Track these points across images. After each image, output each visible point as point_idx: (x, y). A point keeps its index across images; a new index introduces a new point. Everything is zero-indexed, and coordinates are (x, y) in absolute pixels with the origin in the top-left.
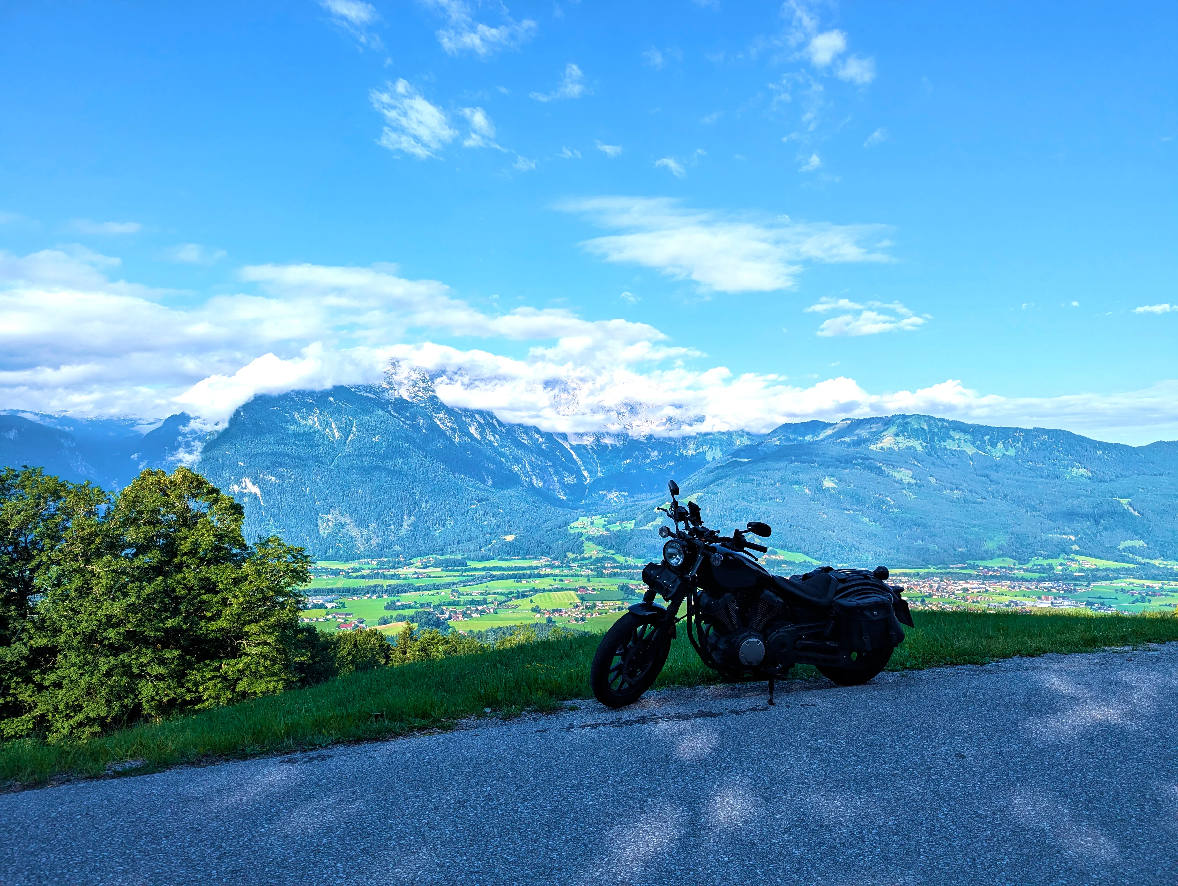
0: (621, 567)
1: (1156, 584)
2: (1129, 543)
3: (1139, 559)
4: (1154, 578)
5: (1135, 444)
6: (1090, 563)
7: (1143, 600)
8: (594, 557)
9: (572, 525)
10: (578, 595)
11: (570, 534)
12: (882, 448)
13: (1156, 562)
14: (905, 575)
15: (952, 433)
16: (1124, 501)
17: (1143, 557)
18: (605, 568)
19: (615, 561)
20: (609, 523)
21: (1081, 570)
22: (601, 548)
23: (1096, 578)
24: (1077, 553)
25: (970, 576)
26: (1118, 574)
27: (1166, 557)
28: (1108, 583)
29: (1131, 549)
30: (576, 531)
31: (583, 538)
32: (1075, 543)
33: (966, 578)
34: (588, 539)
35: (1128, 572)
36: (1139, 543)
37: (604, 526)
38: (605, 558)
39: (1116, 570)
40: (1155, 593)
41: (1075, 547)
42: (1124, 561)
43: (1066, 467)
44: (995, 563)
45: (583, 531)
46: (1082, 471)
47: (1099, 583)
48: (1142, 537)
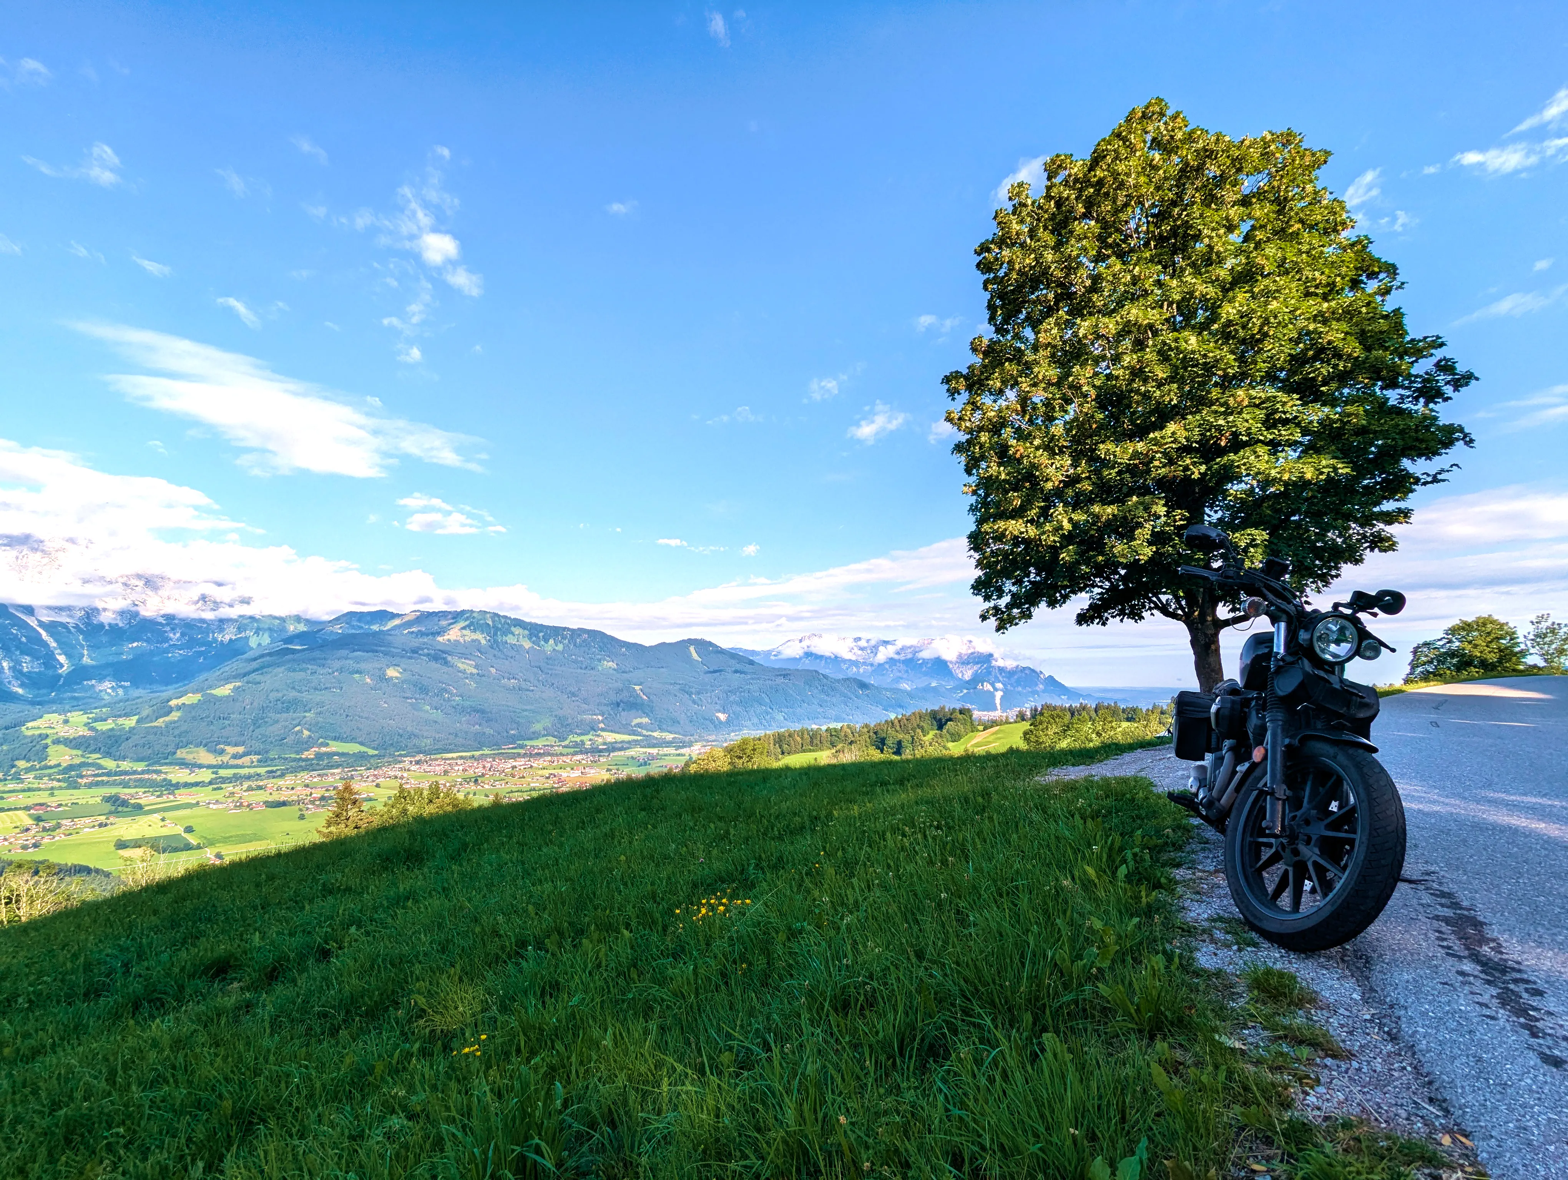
0: (109, 774)
1: (654, 751)
2: (638, 720)
3: (645, 732)
4: (654, 746)
5: (647, 644)
6: (611, 737)
7: (645, 764)
8: (64, 765)
9: (30, 725)
10: (30, 816)
11: (25, 737)
12: (449, 640)
13: (655, 734)
14: (461, 758)
15: (513, 629)
16: (637, 688)
17: (648, 730)
18: (82, 777)
19: (100, 767)
20: (96, 720)
21: (605, 744)
22: (79, 752)
23: (614, 749)
24: (603, 730)
25: (519, 755)
26: (630, 745)
27: (662, 730)
28: (622, 753)
29: (639, 725)
30: (37, 732)
31: (49, 741)
32: (602, 722)
33: (515, 757)
34: (57, 742)
35: (636, 743)
36: (645, 720)
37: (87, 724)
38: (83, 765)
39: (629, 742)
40: (654, 758)
41: (602, 725)
42: (634, 735)
43: (599, 660)
44: (540, 743)
45: (49, 731)
46: (611, 664)
47: (616, 754)
48: (648, 716)
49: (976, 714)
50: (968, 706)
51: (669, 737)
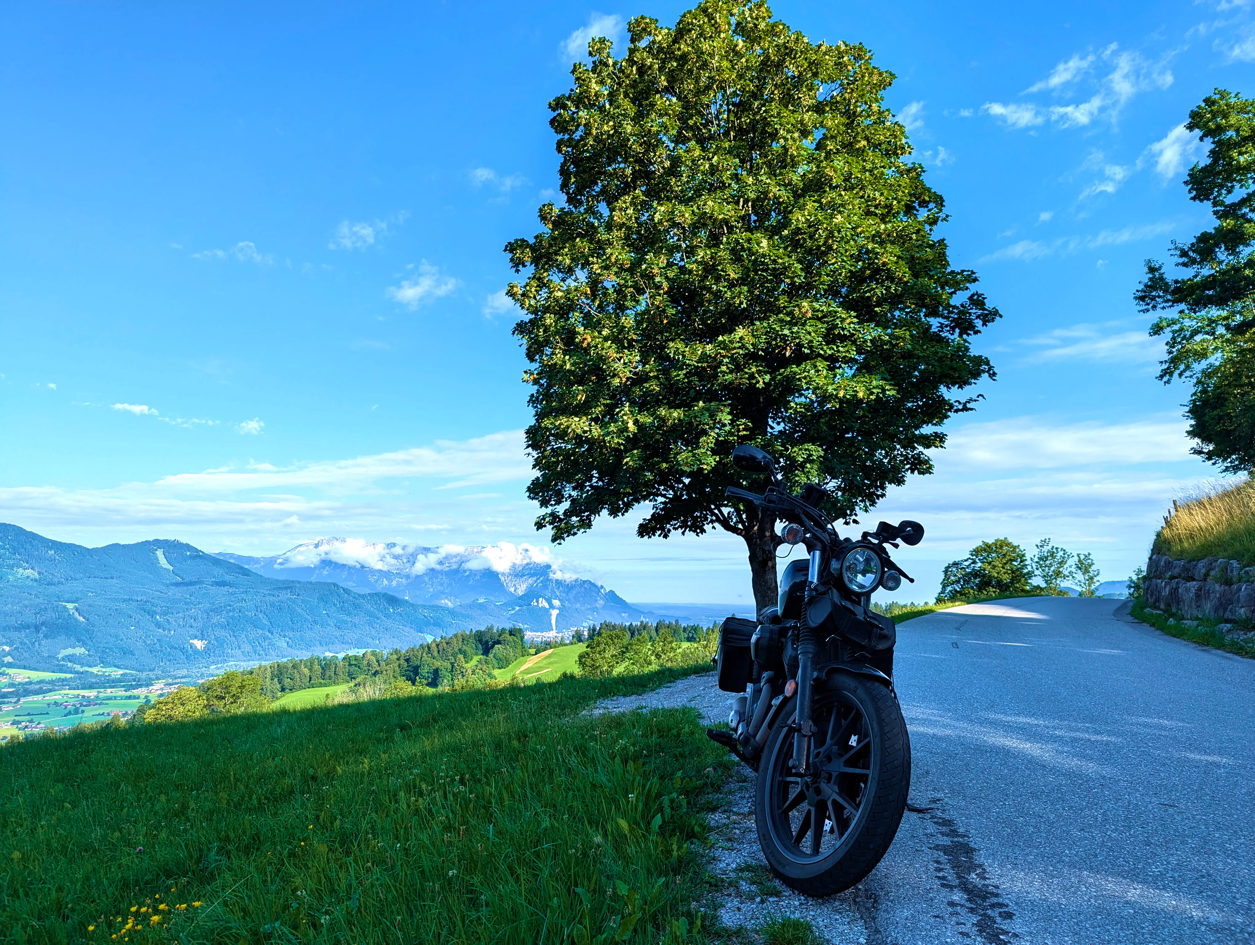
1: (91, 694)
2: (70, 651)
3: (78, 668)
4: (91, 687)
5: (90, 545)
6: (22, 676)
7: (76, 712)
13: (95, 670)
16: (70, 606)
17: (83, 665)
21: (11, 685)
23: (27, 693)
24: (10, 665)
26: (53, 685)
27: (104, 663)
28: (40, 697)
29: (71, 658)
32: (9, 654)
35: (63, 683)
36: (79, 651)
39: (52, 682)
40: (90, 703)
41: (8, 659)
42: (61, 671)
43: (11, 567)
46: (29, 572)
47: (30, 699)
48: (84, 644)
49: (529, 635)
50: (520, 625)
51: (117, 673)
